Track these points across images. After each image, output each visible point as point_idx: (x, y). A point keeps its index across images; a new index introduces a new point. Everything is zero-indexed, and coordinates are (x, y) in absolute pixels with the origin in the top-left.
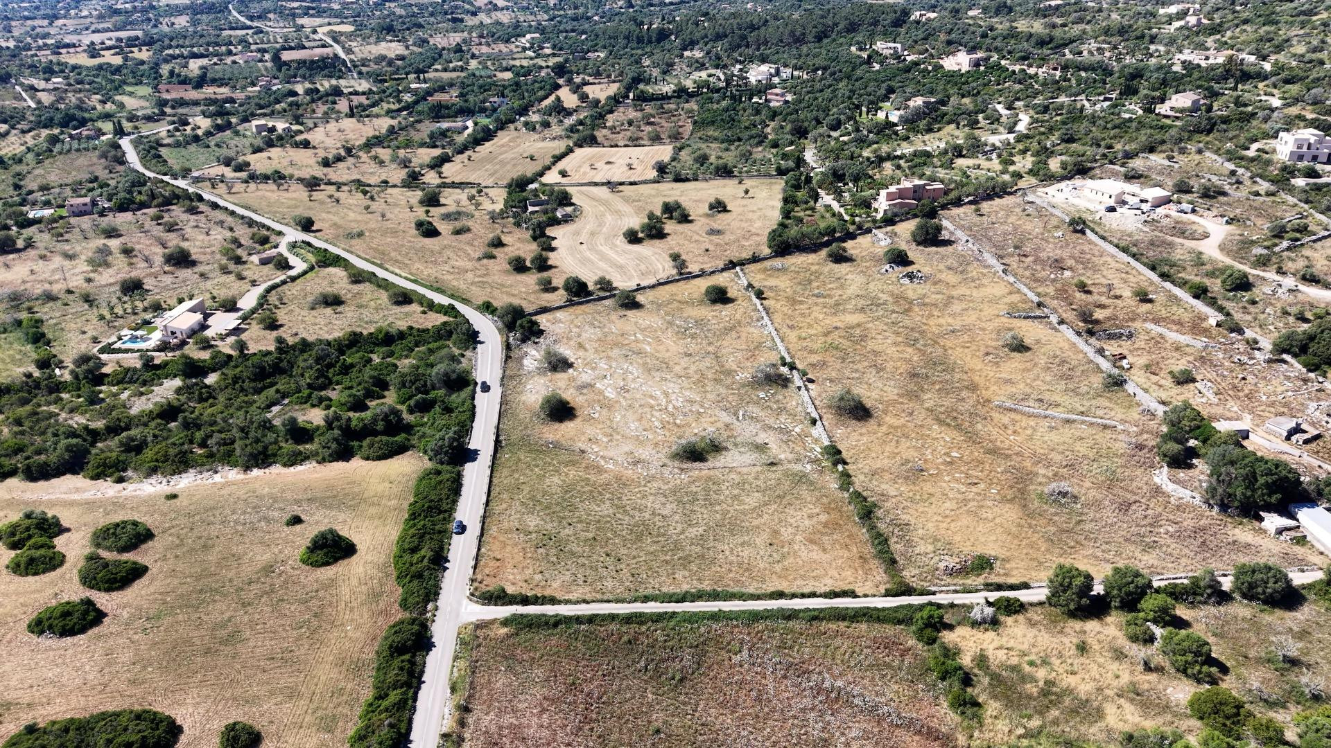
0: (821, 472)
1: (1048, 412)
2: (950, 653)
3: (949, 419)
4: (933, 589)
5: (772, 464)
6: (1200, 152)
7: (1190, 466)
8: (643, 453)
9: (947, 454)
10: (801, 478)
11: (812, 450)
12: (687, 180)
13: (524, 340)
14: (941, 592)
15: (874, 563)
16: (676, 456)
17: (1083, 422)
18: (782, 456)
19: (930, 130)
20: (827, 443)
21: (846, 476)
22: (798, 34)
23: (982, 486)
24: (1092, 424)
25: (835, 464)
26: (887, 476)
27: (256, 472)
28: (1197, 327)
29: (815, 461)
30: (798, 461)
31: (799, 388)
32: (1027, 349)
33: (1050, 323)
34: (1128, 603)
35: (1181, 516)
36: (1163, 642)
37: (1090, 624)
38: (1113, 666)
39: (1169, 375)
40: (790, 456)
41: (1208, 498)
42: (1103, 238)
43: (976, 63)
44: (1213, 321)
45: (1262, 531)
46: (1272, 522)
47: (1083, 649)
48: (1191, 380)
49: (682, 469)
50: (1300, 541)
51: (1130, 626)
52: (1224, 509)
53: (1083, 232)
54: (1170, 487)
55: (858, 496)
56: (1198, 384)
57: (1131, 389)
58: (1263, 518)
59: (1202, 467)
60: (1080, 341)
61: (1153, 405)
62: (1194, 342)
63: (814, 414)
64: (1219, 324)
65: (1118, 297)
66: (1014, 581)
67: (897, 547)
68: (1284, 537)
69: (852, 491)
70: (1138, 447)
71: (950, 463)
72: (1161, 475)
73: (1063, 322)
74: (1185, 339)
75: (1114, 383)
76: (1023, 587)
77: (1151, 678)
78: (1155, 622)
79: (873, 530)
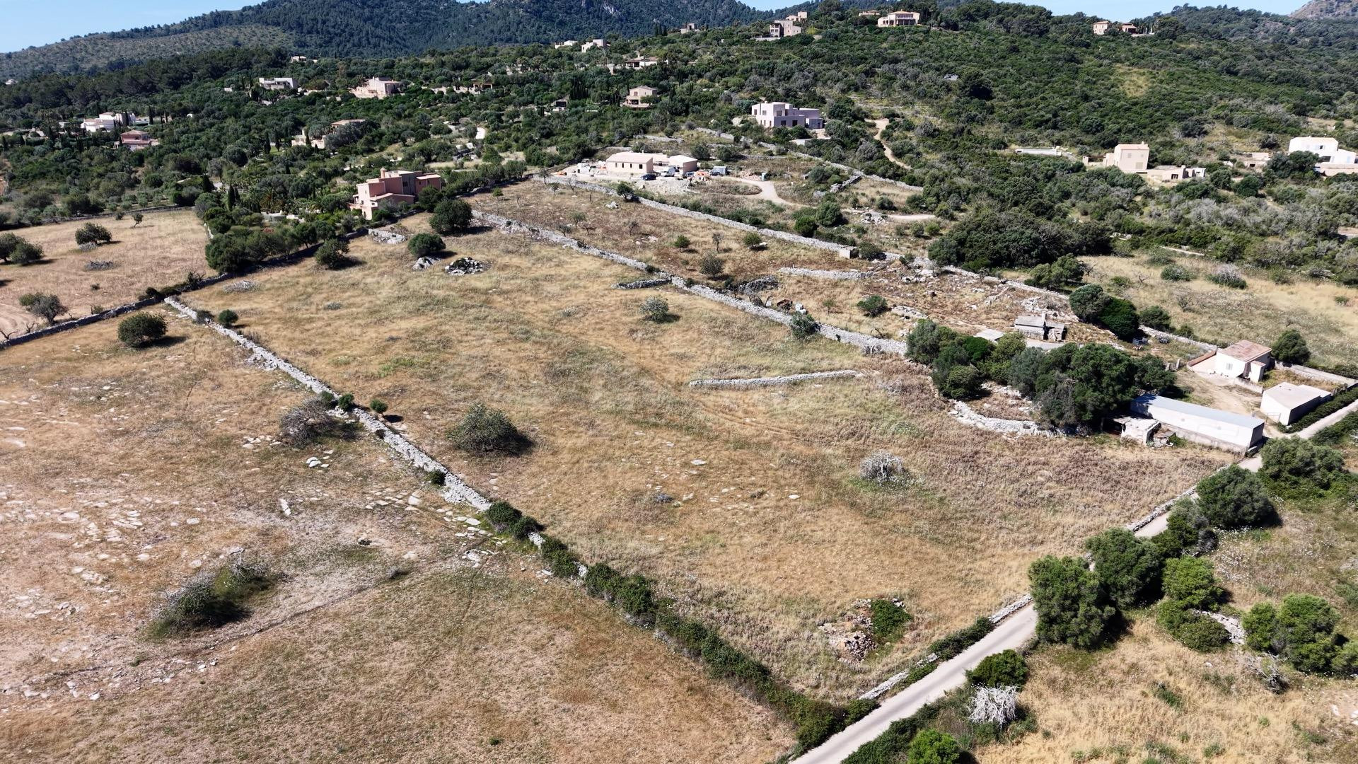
0: (503, 559)
1: (764, 379)
3: (648, 418)
4: (870, 694)
5: (398, 575)
6: (691, 127)
7: (987, 394)
8: (73, 650)
9: (686, 464)
10: (471, 584)
11: (462, 526)
14: (884, 694)
15: (723, 690)
16: (167, 628)
17: (814, 380)
18: (411, 555)
19: (371, 151)
20: (484, 507)
21: (554, 550)
22: (142, 81)
23: (772, 494)
24: (826, 381)
25: (523, 536)
26: (622, 527)
28: (831, 261)
29: (478, 544)
30: (446, 553)
31: (380, 434)
32: (676, 318)
33: (676, 288)
34: (1149, 591)
35: (1039, 455)
36: (1250, 629)
37: (1127, 650)
38: (1237, 707)
39: (856, 309)
40: (427, 550)
41: (1053, 420)
42: (663, 202)
43: (393, 90)
44: (844, 253)
45: (1131, 443)
46: (1135, 428)
47: (1169, 697)
48: (884, 309)
49: (194, 654)
50: (1175, 441)
51: (1174, 627)
52: (1071, 430)
53: (638, 201)
54: (990, 424)
55: (603, 577)
56: (894, 311)
57: (828, 332)
58: (1120, 428)
59: (999, 391)
60: (729, 299)
61: (873, 342)
62: (845, 275)
63: (432, 467)
64: (853, 255)
65: (728, 250)
66: (965, 623)
67: (741, 641)
68: (1157, 441)
69: (583, 571)
70: (904, 389)
71: (701, 476)
72: (965, 414)
73: (690, 283)
74: (833, 274)
75: (807, 330)
76: (984, 628)
77: (1296, 701)
78: (1205, 606)
79: (674, 626)
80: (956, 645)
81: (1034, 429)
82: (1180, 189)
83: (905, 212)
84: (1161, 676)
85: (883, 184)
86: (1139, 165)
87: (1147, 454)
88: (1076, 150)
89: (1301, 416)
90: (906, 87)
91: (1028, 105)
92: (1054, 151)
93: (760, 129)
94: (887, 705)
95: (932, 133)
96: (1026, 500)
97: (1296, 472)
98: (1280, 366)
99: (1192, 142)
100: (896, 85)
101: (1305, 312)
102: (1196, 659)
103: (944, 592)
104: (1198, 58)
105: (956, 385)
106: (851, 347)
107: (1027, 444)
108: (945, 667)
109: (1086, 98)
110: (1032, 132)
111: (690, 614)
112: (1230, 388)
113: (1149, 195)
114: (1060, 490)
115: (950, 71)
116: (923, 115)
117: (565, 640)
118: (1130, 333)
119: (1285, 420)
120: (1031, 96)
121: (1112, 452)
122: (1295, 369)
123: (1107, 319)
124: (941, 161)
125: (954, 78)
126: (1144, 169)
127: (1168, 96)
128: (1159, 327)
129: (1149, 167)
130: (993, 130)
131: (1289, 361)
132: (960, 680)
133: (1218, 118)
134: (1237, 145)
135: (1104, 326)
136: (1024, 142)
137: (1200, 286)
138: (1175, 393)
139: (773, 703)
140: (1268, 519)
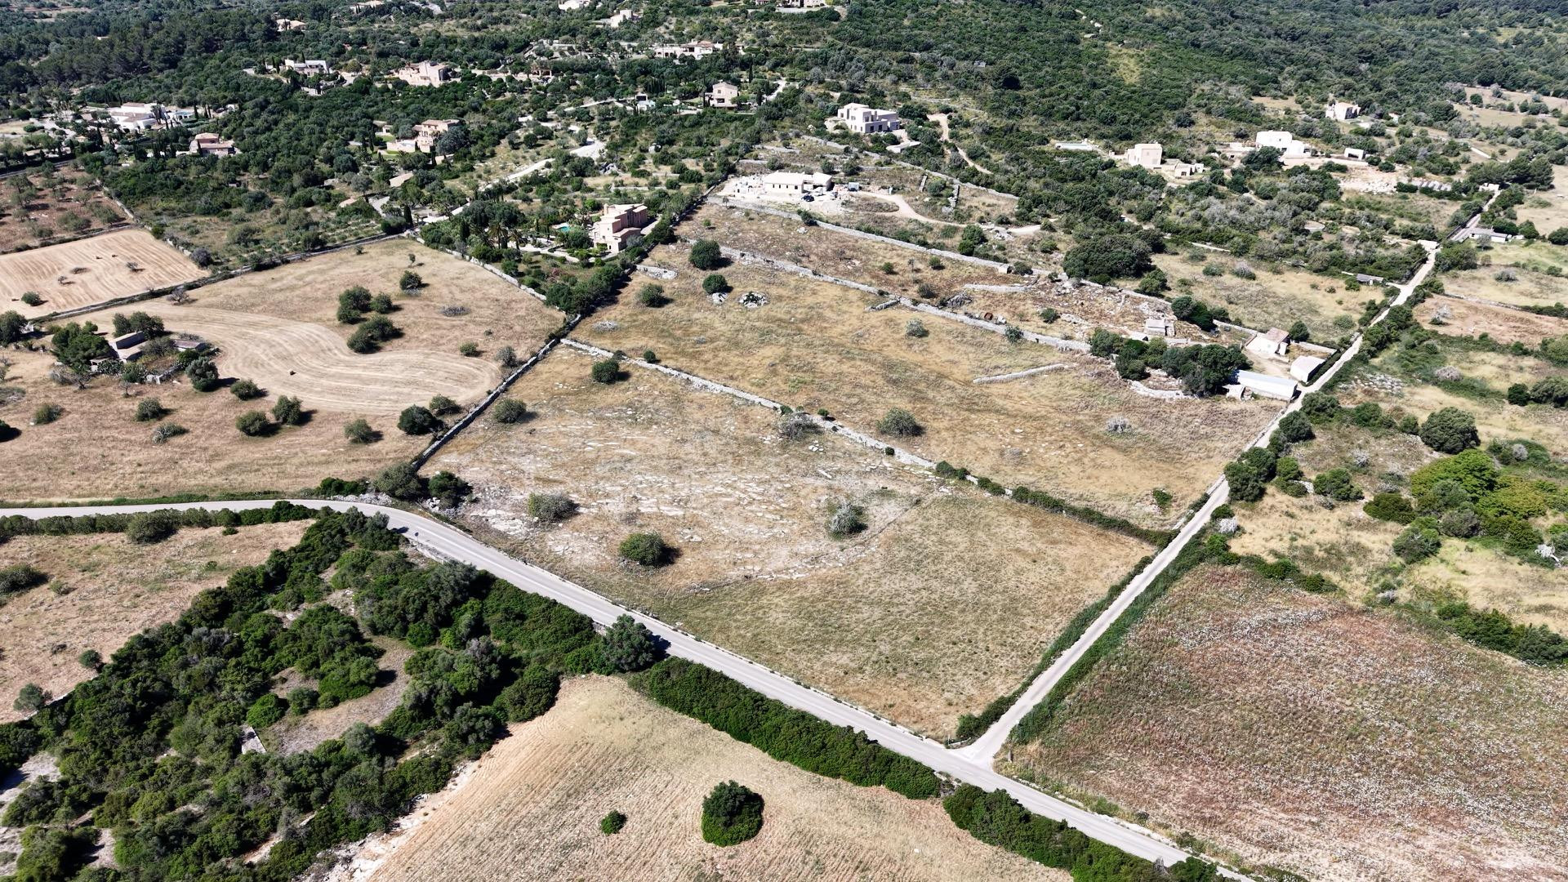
0: (961, 490)
1: (1013, 374)
2: (1253, 561)
3: (971, 406)
4: (1174, 528)
5: (918, 502)
6: (798, 136)
7: (1148, 375)
9: (1013, 432)
10: (955, 503)
11: (925, 476)
12: (273, 266)
13: (456, 503)
14: (1179, 527)
15: (1112, 534)
16: (838, 536)
17: (1041, 373)
18: (913, 492)
19: (483, 158)
20: (929, 465)
21: (984, 483)
23: (1069, 445)
24: (1048, 372)
25: (963, 478)
26: (1007, 469)
27: (409, 824)
29: (943, 483)
30: (929, 490)
31: (835, 429)
32: (927, 331)
33: (908, 306)
34: (1271, 474)
35: (1190, 410)
36: (1316, 486)
37: (1267, 501)
38: (1317, 516)
39: (1036, 318)
40: (918, 488)
41: (1192, 389)
42: (838, 224)
43: (445, 75)
44: (1002, 269)
45: (1233, 400)
46: (1234, 391)
47: (1292, 516)
48: (1056, 317)
49: (862, 544)
50: (1255, 396)
51: (1284, 489)
52: (1201, 395)
53: (815, 224)
54: (1157, 394)
55: (1022, 494)
56: (1064, 317)
57: (1030, 336)
58: (1227, 391)
59: (1154, 372)
60: (946, 312)
61: (1063, 343)
62: (1013, 289)
63: (883, 446)
64: (1009, 271)
65: (918, 271)
66: (1197, 497)
67: (1109, 514)
68: (1246, 397)
69: (1009, 492)
70: (1099, 375)
71: (1026, 439)
72: (1139, 388)
73: (916, 303)
74: (1004, 289)
75: (1015, 336)
76: (1206, 497)
77: (1338, 512)
78: (1295, 478)
79: (1074, 512)
80: (1198, 506)
81: (1182, 396)
82: (1192, 187)
83: (1018, 225)
84: (1285, 509)
85: (980, 193)
86: (1155, 161)
87: (1243, 405)
88: (1103, 143)
89: (1313, 376)
90: (946, 77)
91: (1051, 95)
92: (1086, 145)
93: (857, 136)
94: (1183, 531)
95: (988, 132)
96: (1195, 436)
97: (1318, 410)
98: (1293, 343)
99: (1184, 132)
100: (937, 75)
101: (1294, 298)
102: (1295, 500)
103: (1180, 483)
104: (1166, 29)
105: (1133, 372)
106: (1049, 347)
107: (1182, 404)
108: (1198, 515)
109: (1094, 85)
110: (1061, 125)
111: (1075, 504)
112: (1271, 360)
113: (1171, 193)
114: (1209, 429)
115: (979, 58)
116: (970, 108)
117: (1023, 521)
118: (1208, 327)
119: (1305, 380)
120: (1051, 84)
121: (1225, 405)
122: (1302, 344)
123: (1196, 318)
124: (1007, 163)
125: (983, 65)
126: (1158, 164)
127: (1158, 84)
128: (1222, 320)
129: (1163, 162)
130: (1029, 123)
131: (1298, 340)
132: (1207, 519)
133: (1199, 106)
134: (1219, 136)
135: (1192, 322)
136: (1061, 135)
137: (1228, 279)
138: (1246, 366)
139: (1137, 536)
140: (1310, 436)
